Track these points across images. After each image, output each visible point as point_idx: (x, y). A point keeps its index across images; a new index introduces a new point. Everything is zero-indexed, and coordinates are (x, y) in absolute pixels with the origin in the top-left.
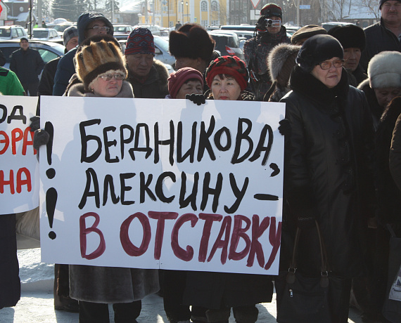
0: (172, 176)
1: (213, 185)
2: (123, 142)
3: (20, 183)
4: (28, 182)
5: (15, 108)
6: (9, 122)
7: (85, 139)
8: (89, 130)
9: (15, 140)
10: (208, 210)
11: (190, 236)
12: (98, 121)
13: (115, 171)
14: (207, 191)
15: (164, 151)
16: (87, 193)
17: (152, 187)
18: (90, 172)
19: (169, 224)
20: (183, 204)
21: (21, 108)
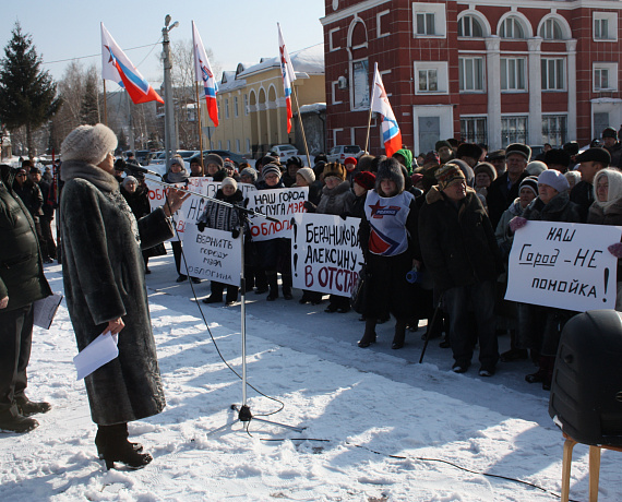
0: (335, 251)
7: (308, 232)
8: (310, 228)
11: (341, 280)
13: (318, 246)
14: (346, 259)
15: (332, 238)
16: (308, 257)
17: (329, 255)
18: (309, 247)
19: (335, 273)
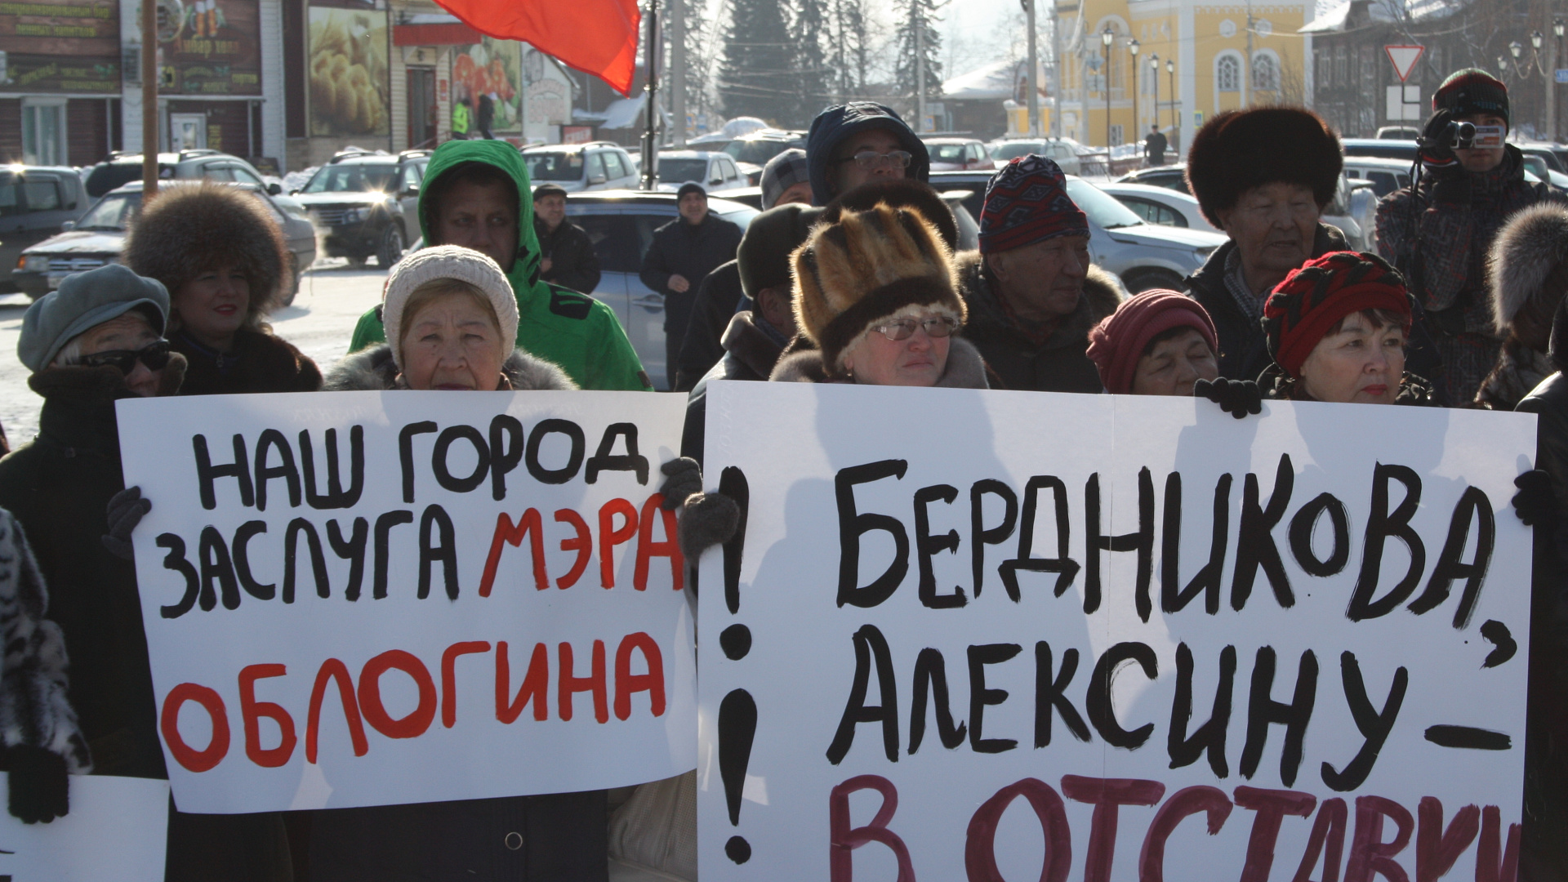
0: (1144, 655)
1: (1283, 691)
2: (981, 537)
3: (628, 684)
4: (654, 683)
5: (612, 432)
6: (591, 478)
7: (853, 525)
8: (869, 498)
9: (610, 539)
10: (1267, 776)
11: (1204, 864)
12: (897, 468)
14: (1263, 711)
15: (1119, 569)
16: (856, 712)
17: (1077, 692)
18: (869, 641)
19: (1134, 822)
20: (1181, 753)
21: (630, 431)
